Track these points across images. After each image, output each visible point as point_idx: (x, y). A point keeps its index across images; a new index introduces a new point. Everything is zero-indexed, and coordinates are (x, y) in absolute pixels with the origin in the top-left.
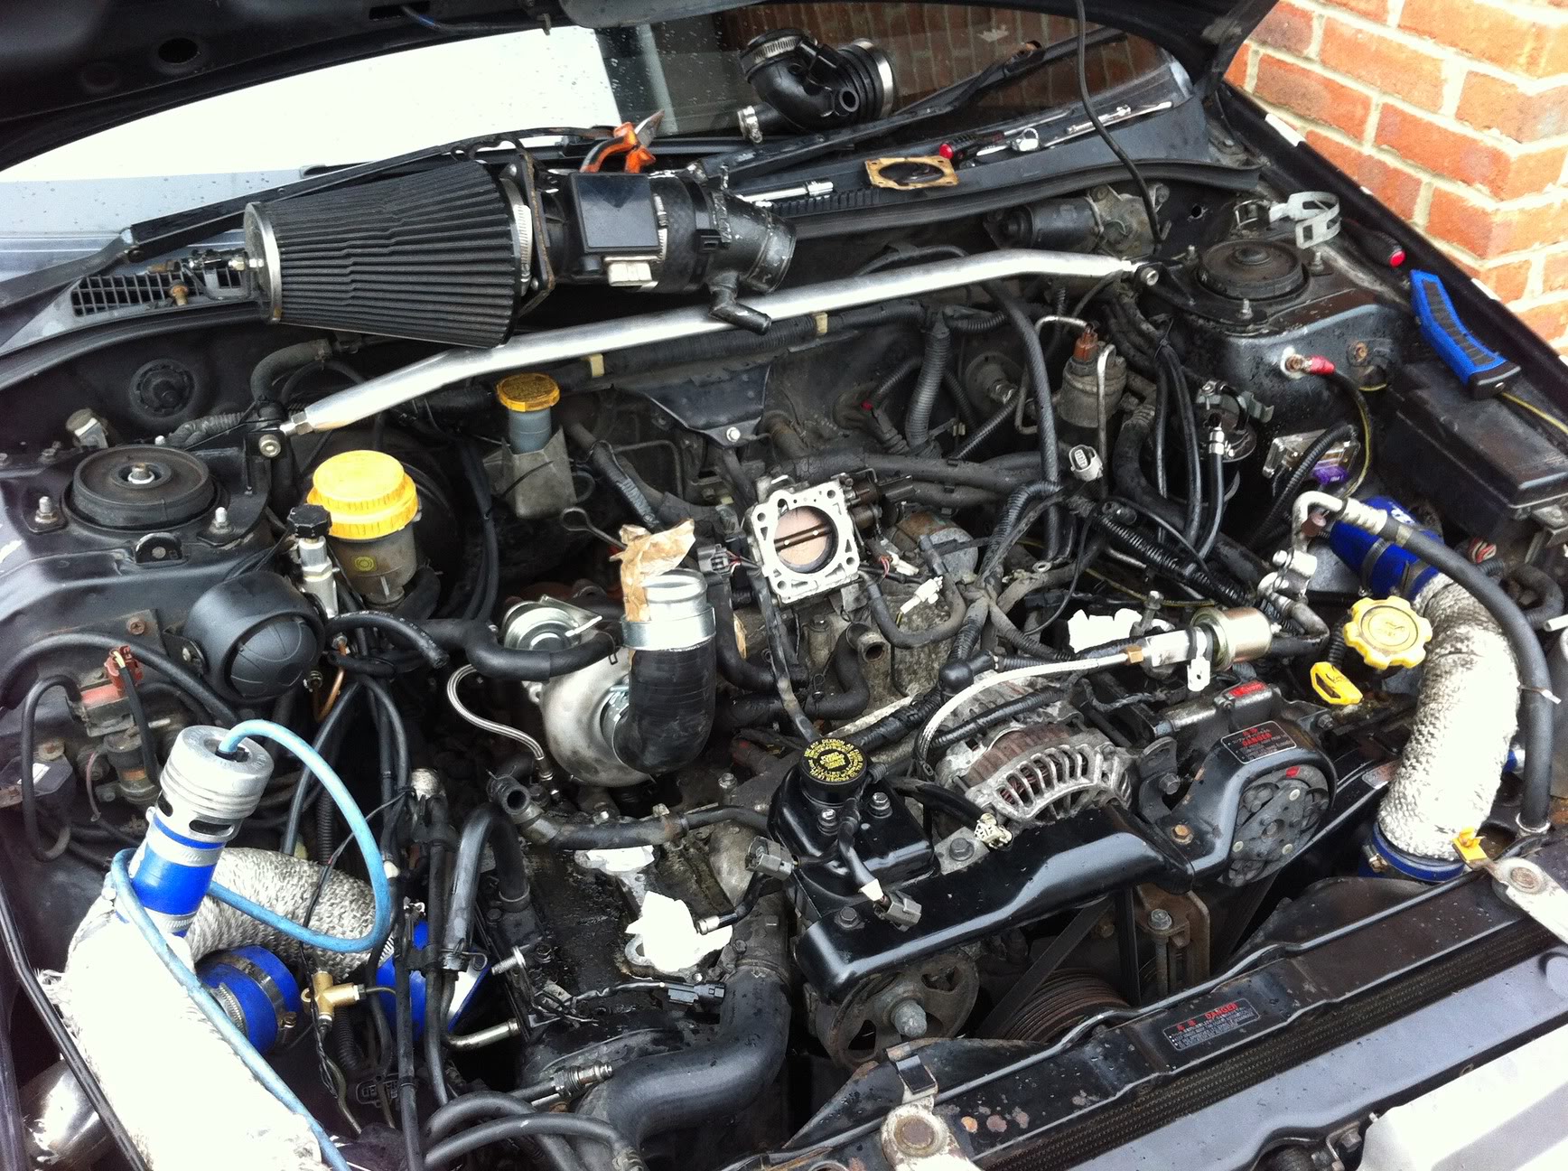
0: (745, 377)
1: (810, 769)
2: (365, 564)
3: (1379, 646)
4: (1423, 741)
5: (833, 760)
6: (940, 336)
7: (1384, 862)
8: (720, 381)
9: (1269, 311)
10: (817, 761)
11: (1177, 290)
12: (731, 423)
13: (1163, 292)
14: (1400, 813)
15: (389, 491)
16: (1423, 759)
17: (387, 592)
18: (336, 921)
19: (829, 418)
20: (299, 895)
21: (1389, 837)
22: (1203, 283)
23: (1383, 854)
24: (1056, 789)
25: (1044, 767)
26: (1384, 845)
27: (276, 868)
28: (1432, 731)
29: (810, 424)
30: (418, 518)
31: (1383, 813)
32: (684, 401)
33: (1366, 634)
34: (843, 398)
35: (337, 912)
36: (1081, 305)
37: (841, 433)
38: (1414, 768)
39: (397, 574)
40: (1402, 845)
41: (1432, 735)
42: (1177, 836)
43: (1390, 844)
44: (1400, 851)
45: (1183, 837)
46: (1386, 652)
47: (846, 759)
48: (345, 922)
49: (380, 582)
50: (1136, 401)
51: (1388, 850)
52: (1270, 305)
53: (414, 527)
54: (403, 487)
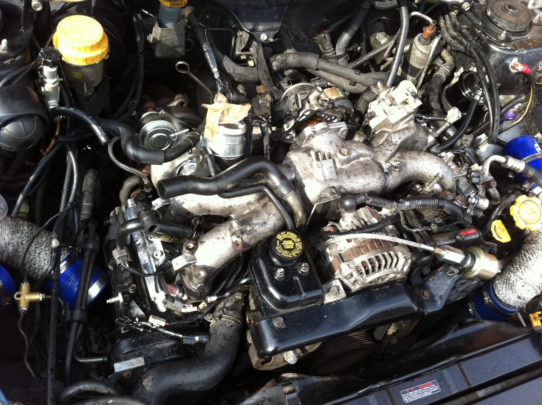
0: (275, 9)
1: (276, 245)
2: (77, 75)
3: (524, 219)
4: (525, 260)
5: (288, 244)
6: (365, 7)
7: (490, 301)
8: (263, 8)
9: (513, 38)
10: (281, 242)
11: (476, 16)
12: (264, 31)
13: (469, 14)
14: (505, 286)
15: (94, 43)
16: (523, 268)
17: (86, 91)
18: (37, 255)
19: (304, 32)
20: (20, 242)
21: (496, 292)
22: (487, 16)
23: (491, 297)
24: (382, 272)
25: (379, 261)
26: (492, 294)
27: (11, 228)
28: (531, 257)
29: (296, 33)
30: (107, 58)
31: (497, 282)
32: (245, 14)
33: (520, 212)
34: (314, 24)
35: (38, 252)
36: (430, 9)
37: (308, 40)
38: (517, 270)
39: (92, 82)
40: (501, 298)
41: (530, 259)
42: (424, 295)
43: (495, 295)
44: (499, 300)
45: (426, 297)
46: (526, 223)
47: (294, 246)
48: (41, 256)
49: (83, 85)
50: (442, 62)
51: (494, 297)
52: (513, 35)
53: (104, 61)
54: (102, 41)
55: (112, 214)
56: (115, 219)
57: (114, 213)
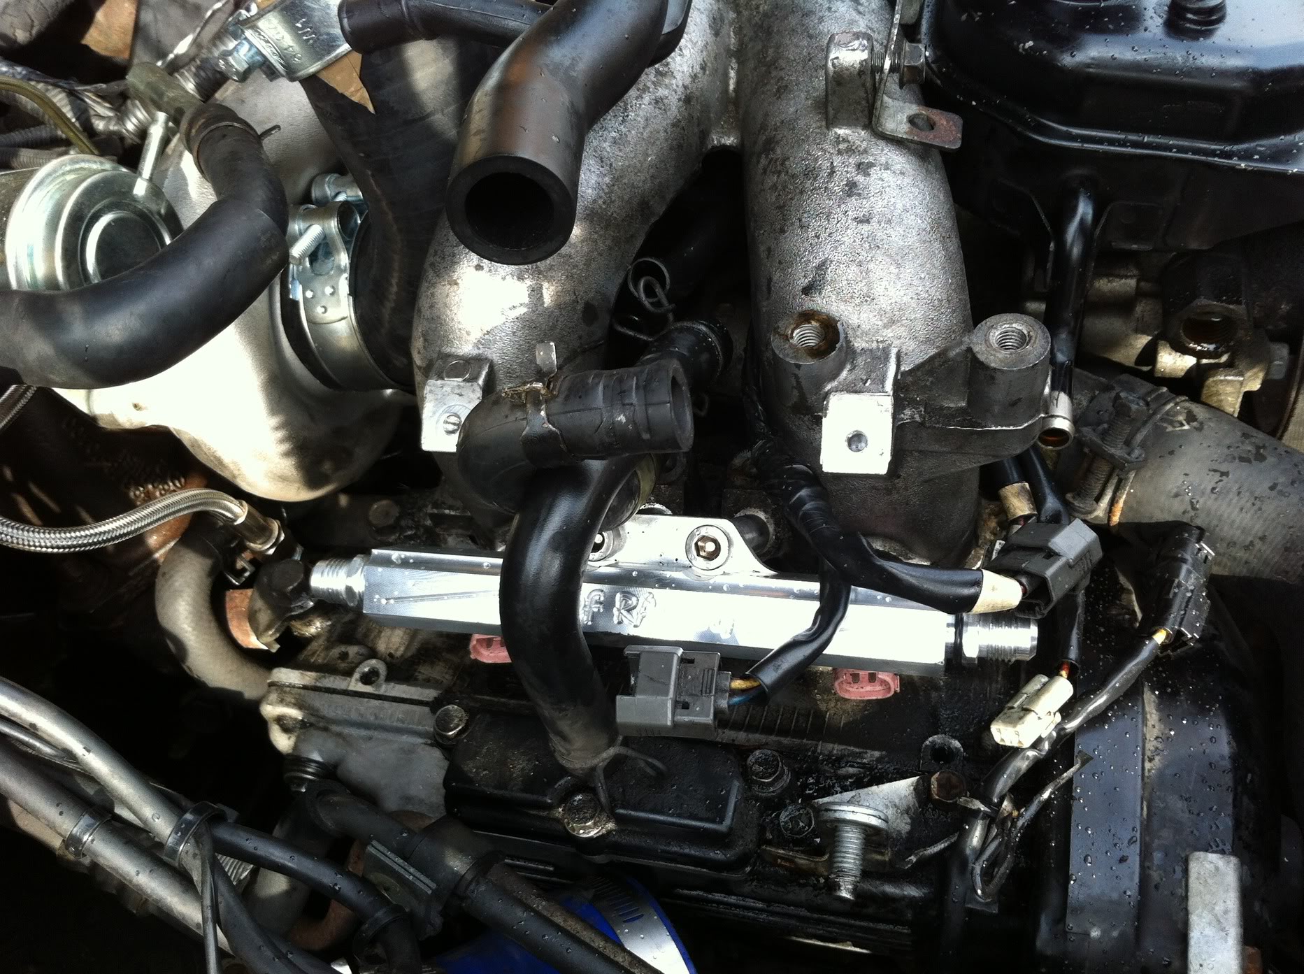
55: (282, 742)
56: (317, 737)
57: (286, 730)
